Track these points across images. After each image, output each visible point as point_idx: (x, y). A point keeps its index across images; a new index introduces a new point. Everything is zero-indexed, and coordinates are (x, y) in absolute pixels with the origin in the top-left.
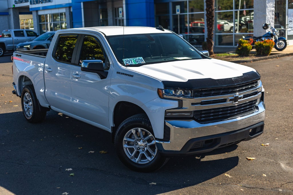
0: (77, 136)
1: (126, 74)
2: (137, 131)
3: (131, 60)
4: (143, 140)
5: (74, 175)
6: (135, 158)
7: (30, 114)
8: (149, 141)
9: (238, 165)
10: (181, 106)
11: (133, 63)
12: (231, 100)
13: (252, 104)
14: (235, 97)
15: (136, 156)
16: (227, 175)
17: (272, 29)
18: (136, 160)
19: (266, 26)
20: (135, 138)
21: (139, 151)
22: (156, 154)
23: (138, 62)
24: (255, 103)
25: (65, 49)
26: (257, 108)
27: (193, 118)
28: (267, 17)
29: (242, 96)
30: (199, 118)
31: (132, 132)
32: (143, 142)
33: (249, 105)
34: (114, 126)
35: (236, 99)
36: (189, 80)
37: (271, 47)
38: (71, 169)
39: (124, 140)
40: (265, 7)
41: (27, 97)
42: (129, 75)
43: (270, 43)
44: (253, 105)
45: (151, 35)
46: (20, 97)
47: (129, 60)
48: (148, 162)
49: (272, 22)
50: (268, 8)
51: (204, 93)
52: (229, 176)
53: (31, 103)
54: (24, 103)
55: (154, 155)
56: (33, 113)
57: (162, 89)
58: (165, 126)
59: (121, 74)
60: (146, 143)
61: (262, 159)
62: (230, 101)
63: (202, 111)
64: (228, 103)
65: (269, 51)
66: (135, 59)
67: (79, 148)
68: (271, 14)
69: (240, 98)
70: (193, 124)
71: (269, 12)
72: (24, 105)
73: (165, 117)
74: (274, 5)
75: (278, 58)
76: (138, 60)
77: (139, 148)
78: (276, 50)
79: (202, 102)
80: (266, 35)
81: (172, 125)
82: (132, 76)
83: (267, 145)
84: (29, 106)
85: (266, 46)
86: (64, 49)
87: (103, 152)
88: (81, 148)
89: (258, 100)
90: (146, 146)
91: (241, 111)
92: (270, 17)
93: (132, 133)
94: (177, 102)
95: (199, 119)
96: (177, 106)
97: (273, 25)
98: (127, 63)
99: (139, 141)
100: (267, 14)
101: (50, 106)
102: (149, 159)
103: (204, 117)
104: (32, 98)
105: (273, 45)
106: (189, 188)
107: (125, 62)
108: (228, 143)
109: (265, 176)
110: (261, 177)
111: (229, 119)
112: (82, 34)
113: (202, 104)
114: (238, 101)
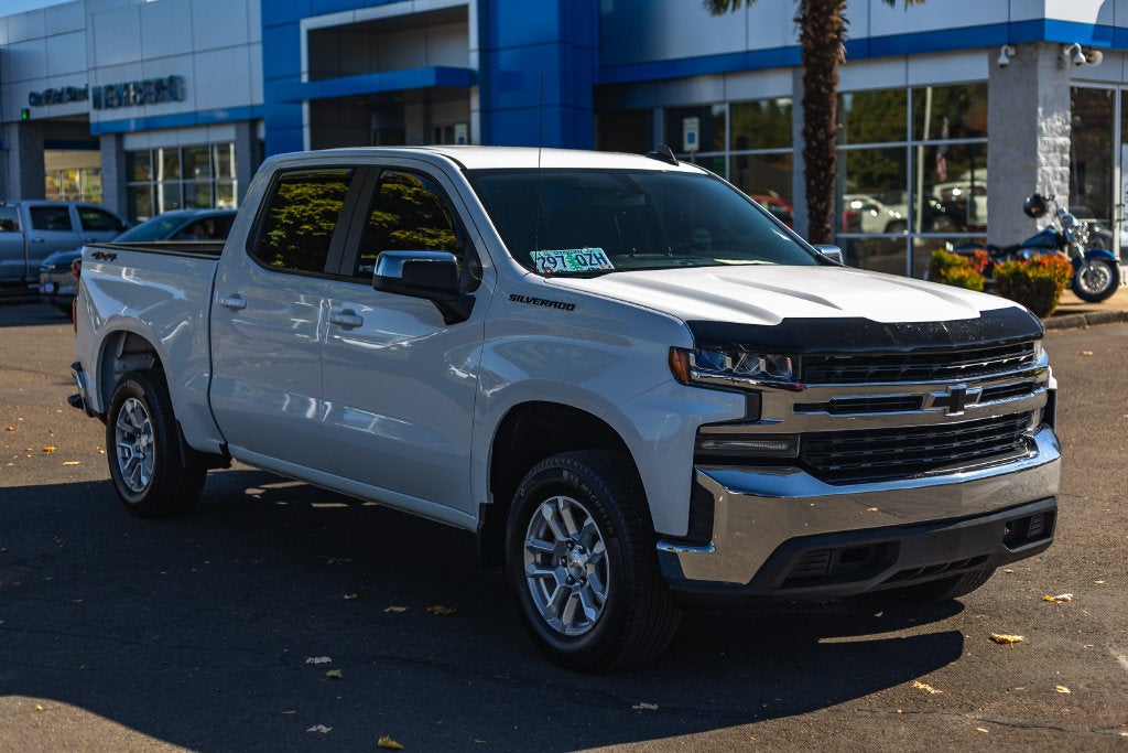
0: (331, 561)
1: (548, 301)
3: (563, 257)
5: (340, 676)
7: (140, 482)
9: (962, 657)
10: (754, 412)
11: (569, 268)
12: (938, 402)
13: (1012, 428)
14: (953, 391)
16: (921, 686)
17: (1061, 216)
19: (1038, 206)
24: (1024, 426)
26: (1033, 445)
27: (799, 464)
28: (1040, 171)
29: (978, 390)
30: (819, 465)
33: (1001, 431)
34: (493, 500)
35: (956, 400)
36: (785, 320)
37: (1059, 284)
38: (325, 660)
39: (528, 547)
40: (1033, 133)
41: (132, 416)
42: (557, 305)
43: (1056, 268)
44: (1016, 434)
45: (630, 176)
46: (103, 417)
47: (553, 255)
49: (1058, 191)
50: (1045, 138)
51: (840, 370)
52: (929, 688)
53: (144, 441)
54: (119, 442)
56: (158, 479)
57: (687, 351)
58: (695, 485)
59: (528, 302)
61: (1047, 642)
62: (933, 406)
63: (829, 435)
64: (928, 415)
65: (1052, 299)
66: (574, 253)
67: (346, 597)
68: (1056, 162)
69: (972, 398)
70: (801, 484)
71: (1049, 152)
72: (119, 450)
73: (695, 455)
74: (1068, 127)
75: (1087, 327)
76: (587, 258)
78: (1076, 299)
79: (832, 402)
80: (1040, 239)
81: (724, 485)
82: (569, 307)
83: (1064, 600)
84: (139, 451)
85: (1040, 281)
87: (438, 609)
88: (354, 596)
89: (1036, 418)
91: (972, 448)
92: (1051, 172)
94: (741, 399)
95: (820, 468)
96: (741, 414)
97: (1062, 200)
98: (547, 264)
100: (1042, 159)
101: (224, 447)
103: (838, 461)
104: (153, 417)
105: (1064, 276)
106: (782, 722)
107: (541, 261)
108: (924, 565)
109: (1066, 690)
110: (1049, 693)
111: (929, 476)
112: (370, 167)
113: (832, 411)
114: (962, 409)
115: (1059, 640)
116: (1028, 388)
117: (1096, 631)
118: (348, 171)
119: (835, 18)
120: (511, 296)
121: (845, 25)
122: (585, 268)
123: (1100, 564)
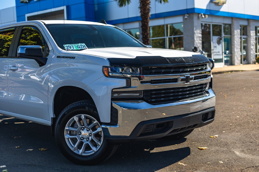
0: (15, 137)
1: (67, 57)
2: (80, 119)
3: (73, 46)
4: (87, 128)
5: (7, 171)
6: (79, 150)
8: (94, 129)
9: (191, 154)
10: (129, 85)
11: (75, 49)
12: (182, 80)
13: (202, 88)
14: (186, 77)
15: (79, 147)
16: (181, 164)
17: (201, 51)
18: (79, 151)
19: (195, 49)
20: (78, 127)
21: (83, 141)
22: (102, 143)
23: (80, 48)
24: (205, 87)
25: (5, 51)
26: (208, 92)
27: (143, 99)
28: (195, 42)
29: (193, 76)
30: (149, 99)
31: (75, 119)
32: (88, 130)
33: (200, 88)
34: (55, 117)
35: (187, 79)
36: (137, 57)
38: (4, 166)
39: (66, 129)
40: (193, 33)
42: (70, 58)
44: (204, 89)
47: (70, 46)
48: (93, 153)
49: (200, 46)
50: (196, 35)
51: (153, 71)
52: (183, 164)
55: (100, 144)
58: (112, 107)
59: (62, 57)
60: (90, 131)
61: (213, 149)
62: (181, 81)
63: (152, 90)
64: (179, 84)
66: (76, 45)
67: (16, 147)
68: (199, 40)
70: (144, 105)
71: (197, 38)
73: (111, 98)
74: (201, 32)
76: (80, 46)
77: (83, 138)
79: (152, 80)
81: (121, 106)
82: (73, 58)
83: (216, 137)
86: (3, 51)
87: (42, 149)
88: (19, 147)
89: (208, 86)
90: (90, 135)
91: (192, 93)
92: (198, 42)
93: (75, 122)
94: (124, 81)
95: (149, 100)
96: (125, 85)
97: (200, 48)
98: (68, 48)
99: (83, 130)
100: (195, 39)
102: (94, 149)
103: (154, 98)
107: (67, 47)
108: (180, 128)
109: (222, 162)
110: (217, 164)
111: (181, 101)
112: (20, 26)
113: (152, 83)
114: (189, 82)
115: (217, 148)
116: (206, 76)
117: (226, 145)
118: (14, 28)
119: (148, 7)
120: (57, 57)
121: (150, 9)
122: (80, 49)
123: (223, 127)
